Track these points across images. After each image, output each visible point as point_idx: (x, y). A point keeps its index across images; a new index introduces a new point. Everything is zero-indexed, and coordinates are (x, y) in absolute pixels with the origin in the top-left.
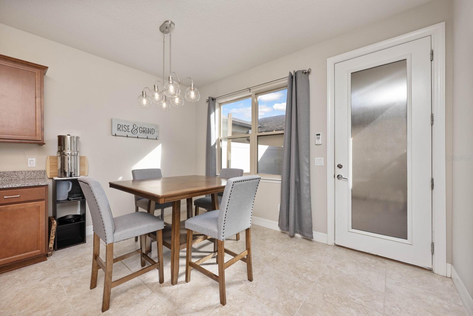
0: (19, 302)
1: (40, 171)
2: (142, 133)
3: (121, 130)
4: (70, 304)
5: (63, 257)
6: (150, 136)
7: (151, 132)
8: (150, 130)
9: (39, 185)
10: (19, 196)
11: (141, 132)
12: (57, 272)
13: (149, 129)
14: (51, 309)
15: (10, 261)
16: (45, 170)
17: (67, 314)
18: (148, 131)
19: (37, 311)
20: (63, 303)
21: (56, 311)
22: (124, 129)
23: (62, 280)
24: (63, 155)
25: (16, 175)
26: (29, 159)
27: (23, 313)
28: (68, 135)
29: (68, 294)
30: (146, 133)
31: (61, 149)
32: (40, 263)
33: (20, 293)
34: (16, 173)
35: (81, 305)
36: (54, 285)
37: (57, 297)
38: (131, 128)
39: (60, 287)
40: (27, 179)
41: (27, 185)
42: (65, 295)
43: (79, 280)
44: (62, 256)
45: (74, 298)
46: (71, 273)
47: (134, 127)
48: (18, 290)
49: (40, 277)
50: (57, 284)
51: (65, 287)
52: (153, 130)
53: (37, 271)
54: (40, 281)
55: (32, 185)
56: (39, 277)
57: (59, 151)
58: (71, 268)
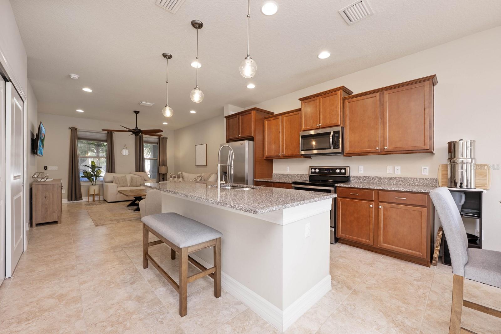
0: (392, 284)
1: (432, 179)
4: (423, 316)
5: (446, 274)
9: (421, 191)
10: (405, 199)
12: (431, 282)
14: (407, 307)
15: (397, 250)
16: (436, 179)
17: (415, 321)
19: (398, 299)
20: (418, 310)
21: (409, 312)
23: (430, 292)
24: (453, 164)
25: (412, 181)
26: (423, 168)
27: (390, 293)
28: (460, 140)
29: (426, 307)
31: (451, 156)
32: (423, 266)
33: (397, 279)
34: (413, 180)
35: (431, 326)
36: (421, 291)
37: (417, 302)
39: (425, 296)
40: (421, 186)
41: (412, 190)
42: (424, 306)
43: (446, 304)
44: (446, 272)
45: (429, 315)
46: (442, 292)
48: (397, 276)
49: (416, 278)
50: (424, 292)
51: (429, 299)
53: (417, 271)
54: (414, 280)
55: (415, 191)
56: (415, 276)
57: (449, 159)
58: (446, 288)
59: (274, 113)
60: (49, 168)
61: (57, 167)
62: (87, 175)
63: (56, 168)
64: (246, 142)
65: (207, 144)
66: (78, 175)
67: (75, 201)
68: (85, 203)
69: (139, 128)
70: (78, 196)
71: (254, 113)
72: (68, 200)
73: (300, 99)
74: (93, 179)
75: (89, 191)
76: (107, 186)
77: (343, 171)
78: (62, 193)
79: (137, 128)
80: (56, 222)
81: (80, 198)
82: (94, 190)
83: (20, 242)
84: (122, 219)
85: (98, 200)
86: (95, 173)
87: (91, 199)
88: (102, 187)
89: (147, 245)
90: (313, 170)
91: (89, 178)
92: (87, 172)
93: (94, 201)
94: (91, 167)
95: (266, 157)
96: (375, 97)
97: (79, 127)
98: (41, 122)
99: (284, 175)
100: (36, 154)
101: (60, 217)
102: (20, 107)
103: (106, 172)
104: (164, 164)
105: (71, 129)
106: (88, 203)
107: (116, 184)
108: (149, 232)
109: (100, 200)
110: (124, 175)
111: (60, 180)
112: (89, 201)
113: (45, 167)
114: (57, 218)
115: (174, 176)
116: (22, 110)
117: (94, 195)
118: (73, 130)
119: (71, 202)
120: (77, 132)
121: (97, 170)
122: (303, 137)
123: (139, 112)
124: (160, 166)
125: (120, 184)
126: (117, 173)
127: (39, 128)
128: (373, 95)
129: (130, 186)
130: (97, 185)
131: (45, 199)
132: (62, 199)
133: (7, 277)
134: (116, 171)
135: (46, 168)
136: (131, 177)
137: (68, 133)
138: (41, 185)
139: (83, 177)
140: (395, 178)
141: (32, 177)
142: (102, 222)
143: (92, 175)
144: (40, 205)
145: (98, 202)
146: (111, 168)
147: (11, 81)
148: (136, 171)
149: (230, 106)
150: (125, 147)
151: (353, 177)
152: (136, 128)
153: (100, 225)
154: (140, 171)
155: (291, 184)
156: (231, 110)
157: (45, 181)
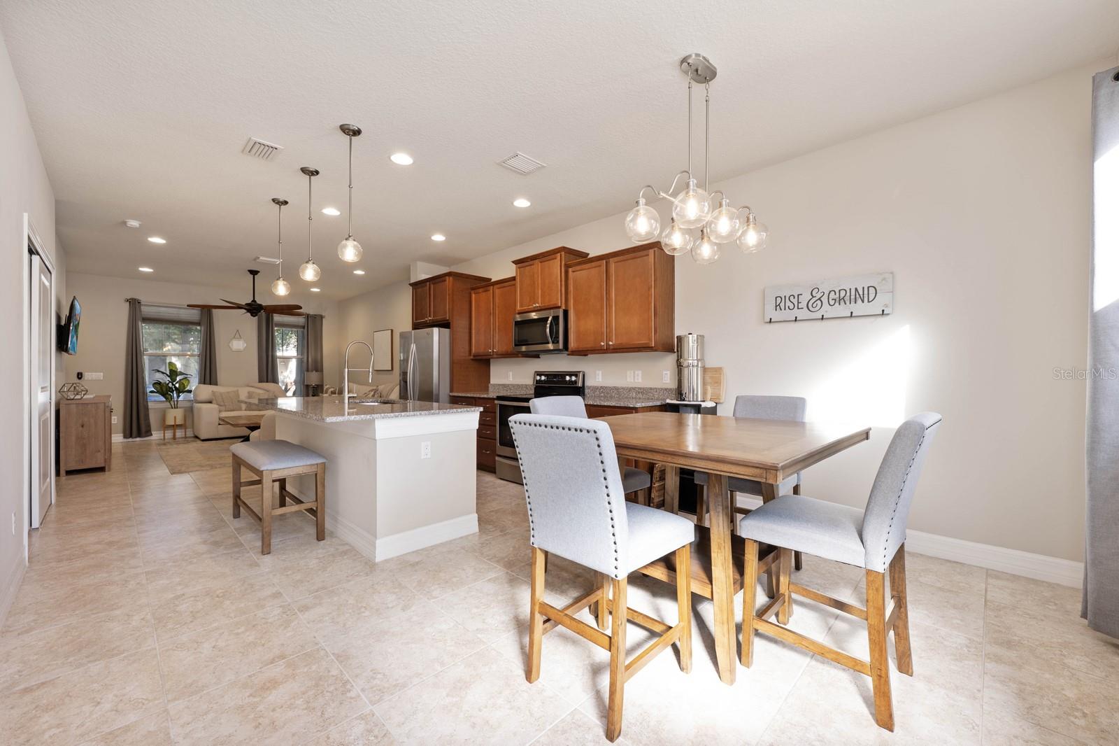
2: (837, 304)
3: (783, 307)
6: (859, 308)
7: (866, 296)
8: (861, 293)
11: (832, 302)
13: (856, 289)
18: (853, 297)
22: (788, 303)
30: (848, 302)
38: (806, 297)
47: (814, 295)
52: (872, 290)
59: (491, 279)
60: (87, 376)
61: (102, 374)
62: (161, 388)
63: (100, 375)
64: (436, 330)
65: (392, 331)
66: (144, 388)
67: (138, 439)
68: (157, 442)
69: (258, 302)
70: (143, 429)
71: (449, 280)
72: (125, 437)
73: (513, 262)
74: (172, 397)
75: (164, 419)
76: (200, 409)
77: (574, 378)
78: (113, 422)
79: (254, 301)
80: (102, 469)
81: (149, 433)
82: (175, 417)
83: (47, 487)
84: (221, 464)
85: (184, 436)
86: (177, 385)
87: (169, 434)
88: (190, 411)
89: (237, 484)
90: (538, 378)
91: (164, 395)
92: (161, 383)
93: (174, 438)
94: (168, 373)
95: (474, 356)
96: (600, 266)
97: (143, 298)
98: (74, 297)
99: (504, 385)
100: (66, 350)
101: (108, 460)
102: (47, 284)
103: (200, 383)
104: (318, 367)
105: (130, 302)
106: (162, 442)
107: (216, 406)
108: (242, 466)
109: (186, 437)
110: (235, 389)
111: (109, 396)
112: (164, 439)
113: (78, 374)
114: (103, 461)
115: (332, 389)
116: (49, 287)
117: (174, 427)
118: (134, 304)
119: (130, 440)
120: (142, 307)
121: (180, 380)
122: (517, 323)
123: (259, 272)
124: (308, 370)
125: (225, 406)
126: (220, 385)
127: (72, 307)
128: (598, 263)
129: (246, 410)
130: (180, 408)
131: (81, 428)
132: (112, 435)
133: (33, 527)
134: (218, 383)
135: (80, 376)
136: (249, 393)
137: (125, 308)
138: (74, 406)
139: (152, 392)
140: (634, 389)
141: (59, 392)
142: (183, 469)
143: (171, 388)
144: (74, 438)
145: (184, 439)
146: (208, 375)
147: (38, 254)
148: (261, 381)
149: (420, 264)
150: (238, 335)
151: (589, 388)
152: (252, 301)
153: (180, 472)
154: (267, 382)
155: (494, 399)
156: (423, 272)
157: (82, 398)
